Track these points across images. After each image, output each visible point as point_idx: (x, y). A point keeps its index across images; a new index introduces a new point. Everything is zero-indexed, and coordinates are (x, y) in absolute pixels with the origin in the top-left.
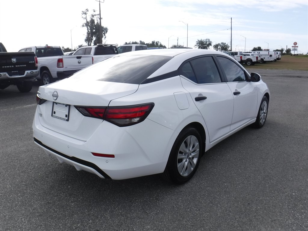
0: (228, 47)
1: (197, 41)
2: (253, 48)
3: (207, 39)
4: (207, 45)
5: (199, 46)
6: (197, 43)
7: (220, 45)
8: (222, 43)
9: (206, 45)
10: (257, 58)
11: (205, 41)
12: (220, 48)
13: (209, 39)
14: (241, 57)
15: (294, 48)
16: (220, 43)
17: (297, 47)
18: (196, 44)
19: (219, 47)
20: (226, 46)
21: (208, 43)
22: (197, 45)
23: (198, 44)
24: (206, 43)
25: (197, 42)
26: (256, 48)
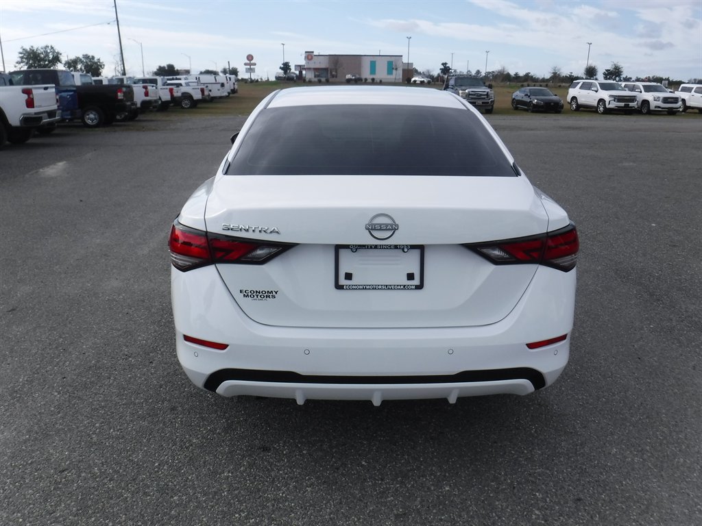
0: (101, 66)
1: (21, 51)
2: (158, 68)
3: (47, 47)
4: (50, 61)
5: (27, 63)
6: (22, 58)
7: (82, 62)
8: (86, 57)
9: (46, 61)
10: (202, 90)
11: (42, 50)
12: (83, 68)
13: (52, 48)
14: (171, 90)
15: (249, 67)
16: (81, 57)
17: (255, 64)
18: (19, 60)
19: (79, 66)
20: (96, 63)
21: (51, 56)
22: (22, 62)
23: (24, 60)
24: (45, 57)
25: (21, 53)
26: (164, 67)
